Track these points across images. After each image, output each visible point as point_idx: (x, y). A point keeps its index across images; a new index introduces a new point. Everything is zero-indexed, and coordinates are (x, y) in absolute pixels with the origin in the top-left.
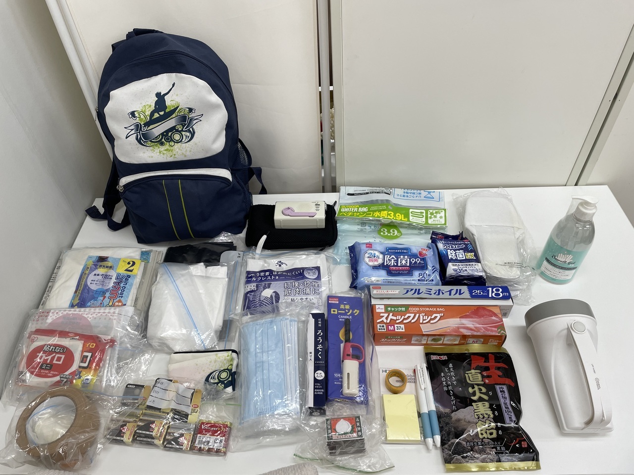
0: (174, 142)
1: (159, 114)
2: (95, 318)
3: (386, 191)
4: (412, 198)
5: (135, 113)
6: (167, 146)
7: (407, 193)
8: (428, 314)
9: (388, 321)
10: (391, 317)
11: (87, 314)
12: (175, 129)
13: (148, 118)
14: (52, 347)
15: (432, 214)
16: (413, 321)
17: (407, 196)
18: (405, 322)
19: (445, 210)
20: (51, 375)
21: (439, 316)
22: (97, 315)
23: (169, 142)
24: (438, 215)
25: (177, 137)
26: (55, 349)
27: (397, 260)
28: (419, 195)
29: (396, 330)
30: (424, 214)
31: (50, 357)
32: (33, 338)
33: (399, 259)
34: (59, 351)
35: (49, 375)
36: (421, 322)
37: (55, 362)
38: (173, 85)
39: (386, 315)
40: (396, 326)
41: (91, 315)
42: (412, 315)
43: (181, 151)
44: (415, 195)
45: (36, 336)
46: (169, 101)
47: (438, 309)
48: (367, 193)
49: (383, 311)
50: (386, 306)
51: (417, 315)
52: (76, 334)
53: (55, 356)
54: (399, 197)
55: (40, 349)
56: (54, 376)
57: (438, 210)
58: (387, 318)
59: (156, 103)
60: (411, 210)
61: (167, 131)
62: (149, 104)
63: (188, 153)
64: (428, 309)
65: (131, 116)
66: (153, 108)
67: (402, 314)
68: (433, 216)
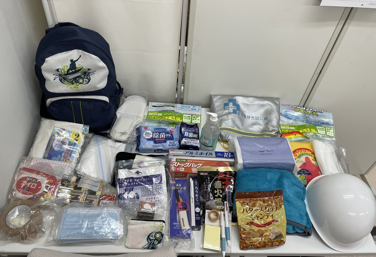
0: (79, 83)
1: (72, 71)
2: (56, 167)
3: (172, 105)
4: (185, 109)
5: (59, 70)
6: (75, 85)
7: (183, 106)
8: (196, 163)
9: (177, 166)
10: (178, 164)
11: (52, 164)
12: (81, 77)
13: (66, 72)
14: (31, 179)
15: (194, 117)
16: (188, 166)
17: (183, 108)
18: (185, 166)
19: (201, 116)
20: (29, 193)
21: (201, 165)
22: (57, 165)
23: (77, 83)
24: (197, 118)
25: (81, 81)
26: (32, 180)
27: (159, 135)
28: (189, 108)
29: (180, 170)
30: (190, 118)
31: (29, 184)
32: (21, 172)
33: (160, 135)
34: (34, 181)
35: (28, 193)
36: (192, 167)
37: (31, 187)
38: (80, 56)
39: (176, 163)
40: (180, 168)
41: (54, 164)
42: (189, 164)
43: (82, 87)
44: (187, 108)
45: (23, 171)
46: (78, 65)
47: (201, 162)
48: (163, 106)
49: (175, 161)
50: (177, 159)
51: (191, 164)
52: (44, 174)
53: (31, 184)
54: (179, 109)
55: (24, 179)
56: (30, 194)
57: (197, 116)
58: (176, 165)
59: (71, 65)
60: (184, 115)
61: (76, 77)
62: (67, 65)
63: (86, 89)
64: (196, 161)
65: (56, 71)
66: (69, 67)
67: (184, 163)
68: (194, 119)
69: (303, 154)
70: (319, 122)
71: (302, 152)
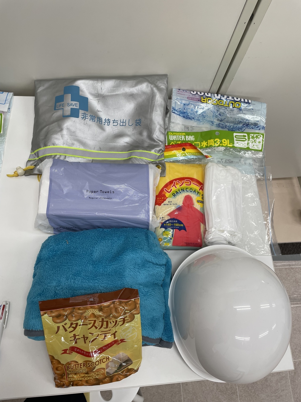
69: (183, 190)
70: (240, 122)
71: (184, 185)
